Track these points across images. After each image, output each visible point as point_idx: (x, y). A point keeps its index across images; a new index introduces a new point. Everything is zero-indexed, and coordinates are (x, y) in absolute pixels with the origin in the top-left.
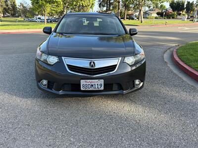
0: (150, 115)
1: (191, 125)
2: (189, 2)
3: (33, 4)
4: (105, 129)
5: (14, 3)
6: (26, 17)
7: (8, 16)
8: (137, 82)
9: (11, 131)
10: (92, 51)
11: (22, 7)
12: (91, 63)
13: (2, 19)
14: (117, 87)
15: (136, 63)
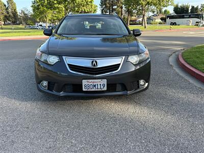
0: (156, 116)
1: (200, 126)
2: (193, 7)
3: (34, 11)
4: (108, 130)
5: (15, 10)
6: (27, 24)
7: (9, 24)
8: (142, 82)
9: (9, 134)
10: (93, 50)
11: (23, 15)
12: (93, 62)
13: (3, 26)
14: (121, 87)
15: (140, 62)
